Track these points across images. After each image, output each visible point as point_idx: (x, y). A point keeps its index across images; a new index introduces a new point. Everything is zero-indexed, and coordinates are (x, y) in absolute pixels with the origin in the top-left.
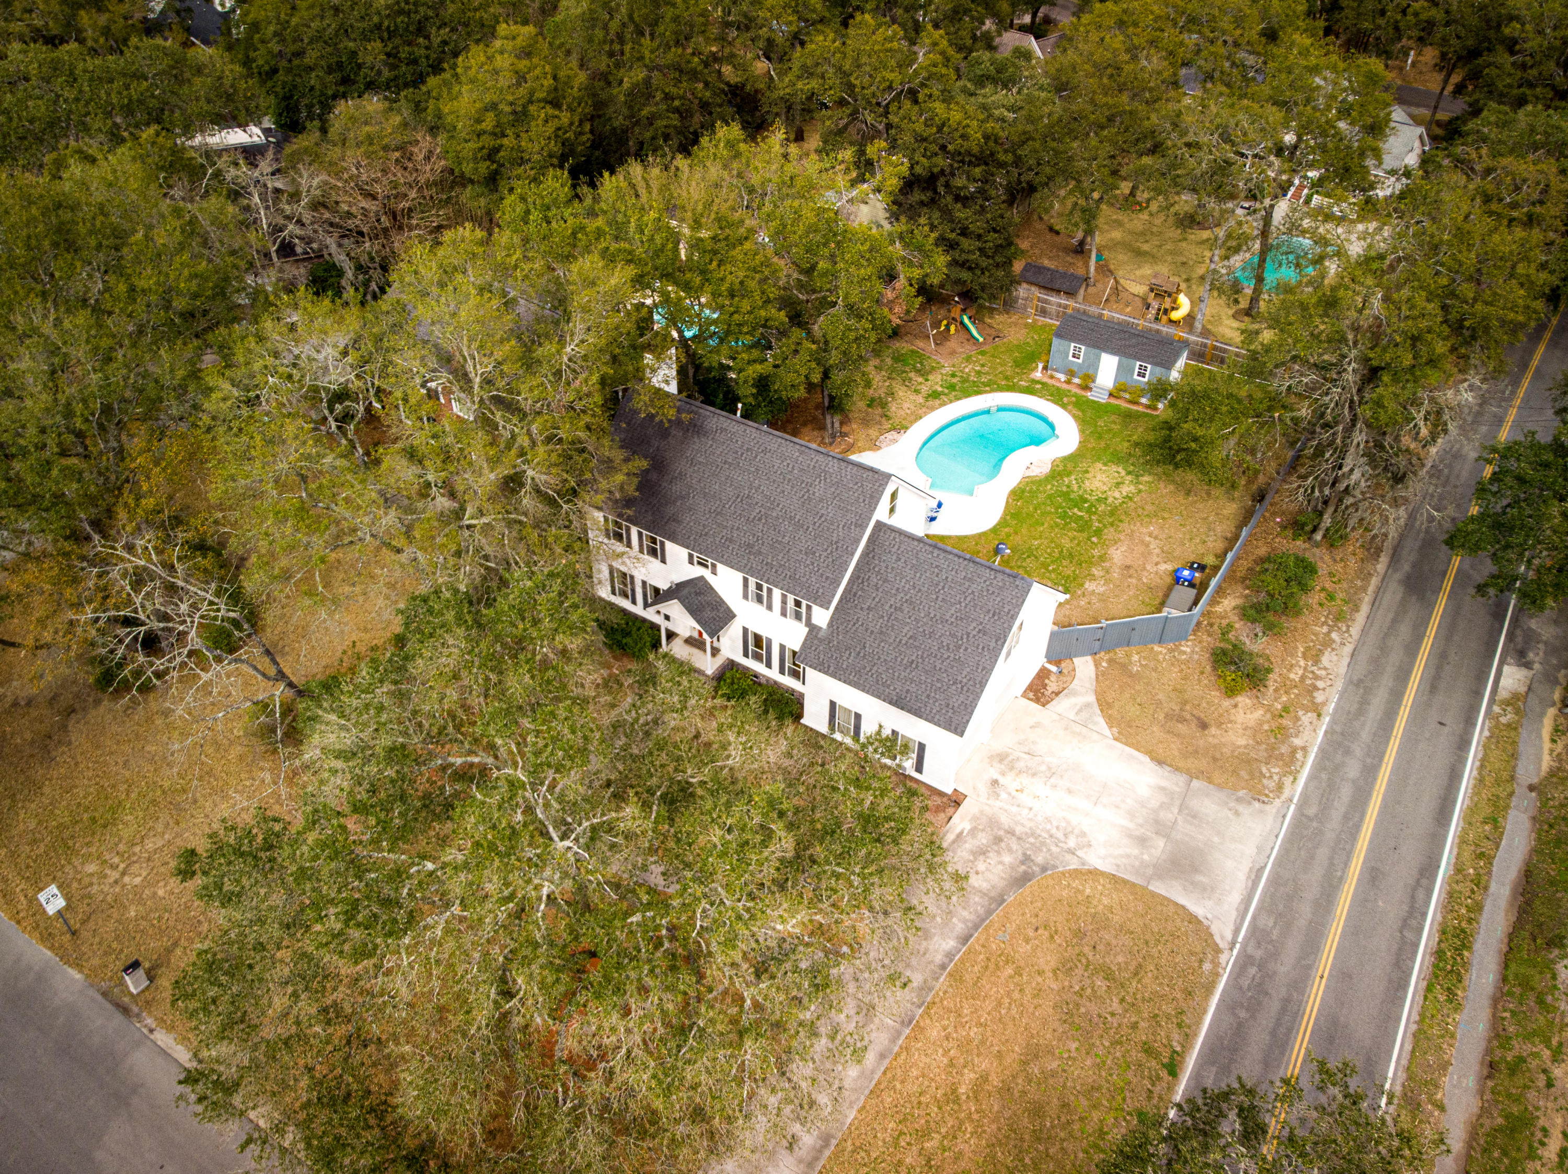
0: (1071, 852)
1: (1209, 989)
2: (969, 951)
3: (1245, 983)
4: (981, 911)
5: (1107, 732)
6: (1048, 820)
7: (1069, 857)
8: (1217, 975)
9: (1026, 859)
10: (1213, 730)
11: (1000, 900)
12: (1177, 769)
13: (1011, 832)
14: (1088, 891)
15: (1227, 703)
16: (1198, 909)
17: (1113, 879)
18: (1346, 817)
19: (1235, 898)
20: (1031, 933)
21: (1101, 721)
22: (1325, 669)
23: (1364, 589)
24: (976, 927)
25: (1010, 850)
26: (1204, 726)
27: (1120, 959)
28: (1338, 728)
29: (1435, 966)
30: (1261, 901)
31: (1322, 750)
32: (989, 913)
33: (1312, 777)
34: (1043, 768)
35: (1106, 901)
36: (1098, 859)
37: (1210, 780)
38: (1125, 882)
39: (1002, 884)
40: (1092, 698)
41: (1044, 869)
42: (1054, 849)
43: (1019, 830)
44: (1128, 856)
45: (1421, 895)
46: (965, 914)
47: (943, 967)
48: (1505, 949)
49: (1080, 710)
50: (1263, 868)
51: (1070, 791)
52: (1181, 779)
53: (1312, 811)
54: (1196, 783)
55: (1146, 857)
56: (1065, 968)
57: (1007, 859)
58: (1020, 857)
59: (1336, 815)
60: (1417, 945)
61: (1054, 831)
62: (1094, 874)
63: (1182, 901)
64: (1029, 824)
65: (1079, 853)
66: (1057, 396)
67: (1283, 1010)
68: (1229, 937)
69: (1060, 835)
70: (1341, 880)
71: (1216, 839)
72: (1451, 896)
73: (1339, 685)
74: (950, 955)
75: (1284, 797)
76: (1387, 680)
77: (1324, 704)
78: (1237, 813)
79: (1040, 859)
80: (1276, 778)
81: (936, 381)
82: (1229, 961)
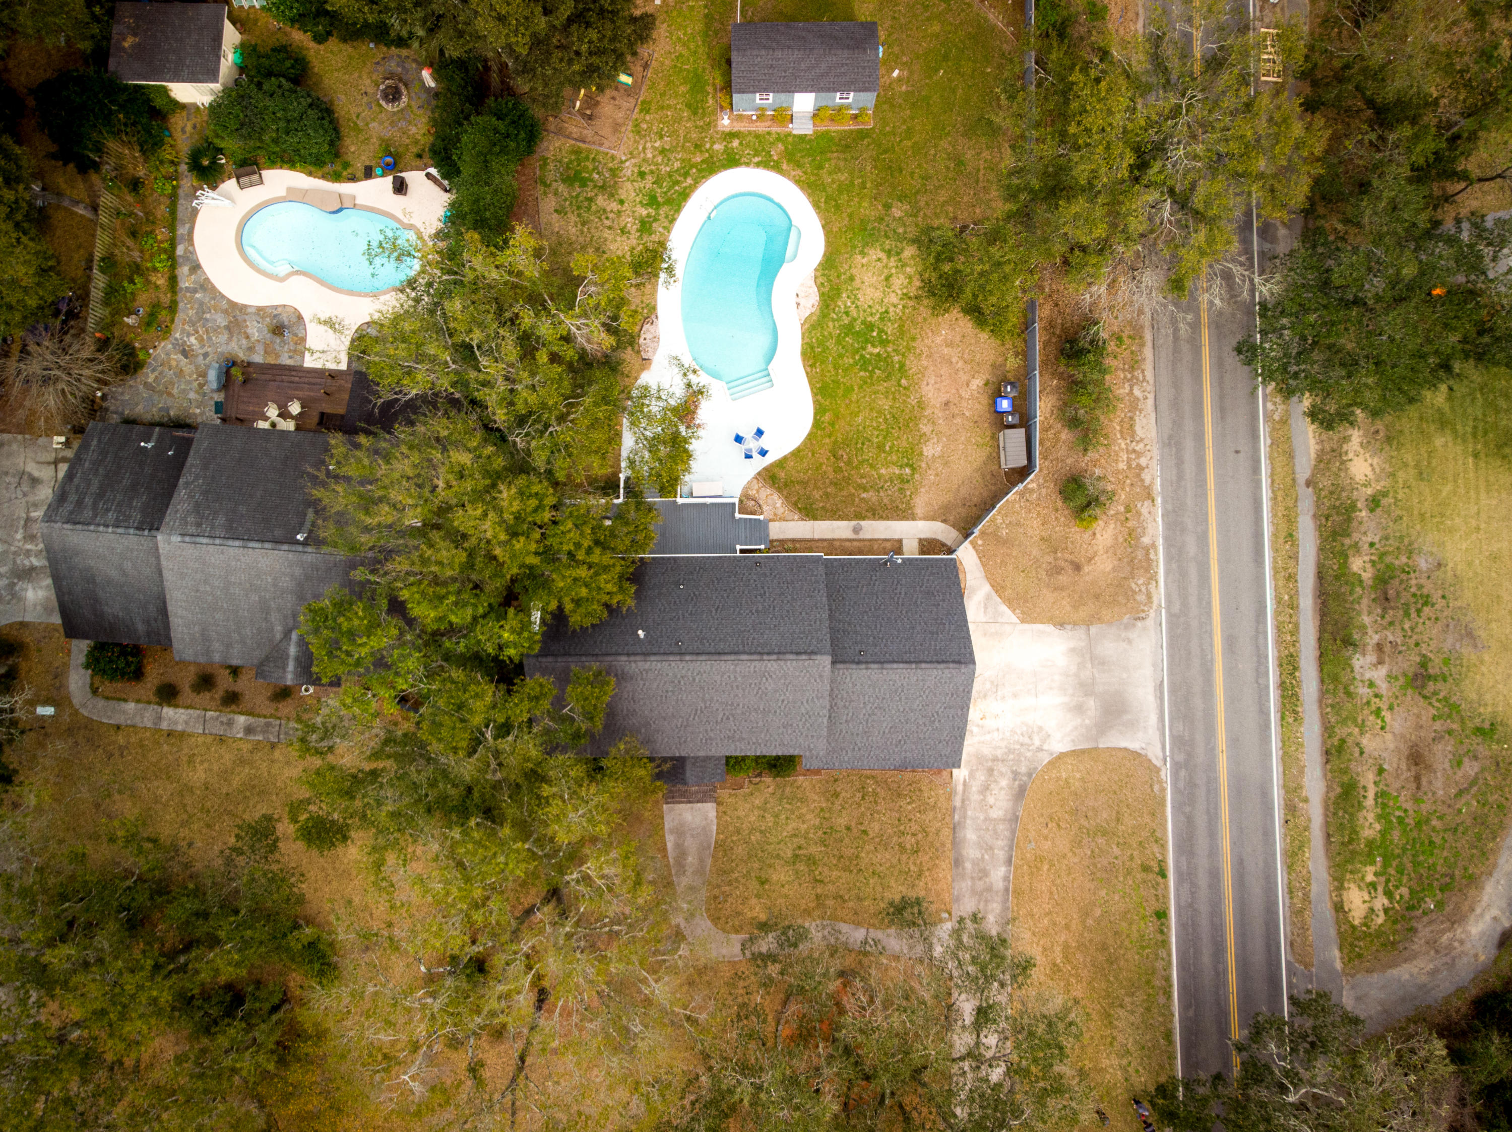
0: (1040, 749)
1: (1162, 803)
2: (1016, 868)
3: (1181, 785)
4: (1007, 833)
5: (1014, 619)
6: (1013, 732)
7: (1040, 755)
8: (1163, 790)
9: (1016, 774)
10: (1086, 569)
11: (1015, 819)
12: (1075, 624)
13: (995, 759)
14: (1064, 775)
15: (1087, 536)
16: (1134, 745)
17: (1074, 753)
18: (1200, 600)
19: (1153, 719)
20: (1045, 831)
21: (1004, 608)
22: (1142, 440)
24: (1011, 848)
25: (1002, 774)
26: (1077, 567)
27: (1105, 815)
28: (1170, 507)
29: (1283, 696)
30: (1170, 713)
31: (1166, 539)
32: (1013, 832)
33: (1167, 572)
34: (988, 685)
35: (1078, 776)
36: (1059, 744)
37: (1100, 620)
38: (1083, 751)
39: (1011, 804)
40: (987, 588)
41: (1030, 775)
42: (1029, 754)
43: (999, 753)
44: (1076, 728)
45: (1261, 641)
46: (1000, 843)
47: (1007, 890)
48: (1317, 653)
49: (986, 608)
50: (1162, 682)
51: (1015, 695)
52: (1081, 632)
53: (1176, 608)
54: (1093, 629)
55: (1087, 722)
56: (1077, 843)
57: (1004, 783)
58: (1011, 776)
59: (1193, 600)
60: (1268, 687)
61: (1021, 739)
62: (1061, 756)
63: (1123, 744)
64: (1003, 744)
65: (1046, 747)
68: (1160, 754)
69: (1026, 740)
70: (1212, 661)
71: (1125, 676)
72: (1279, 628)
73: (1156, 453)
74: (1006, 879)
75: (1154, 606)
76: (1189, 425)
77: (1152, 483)
78: (1130, 641)
79: (1023, 770)
80: (1143, 589)
82: (1166, 774)
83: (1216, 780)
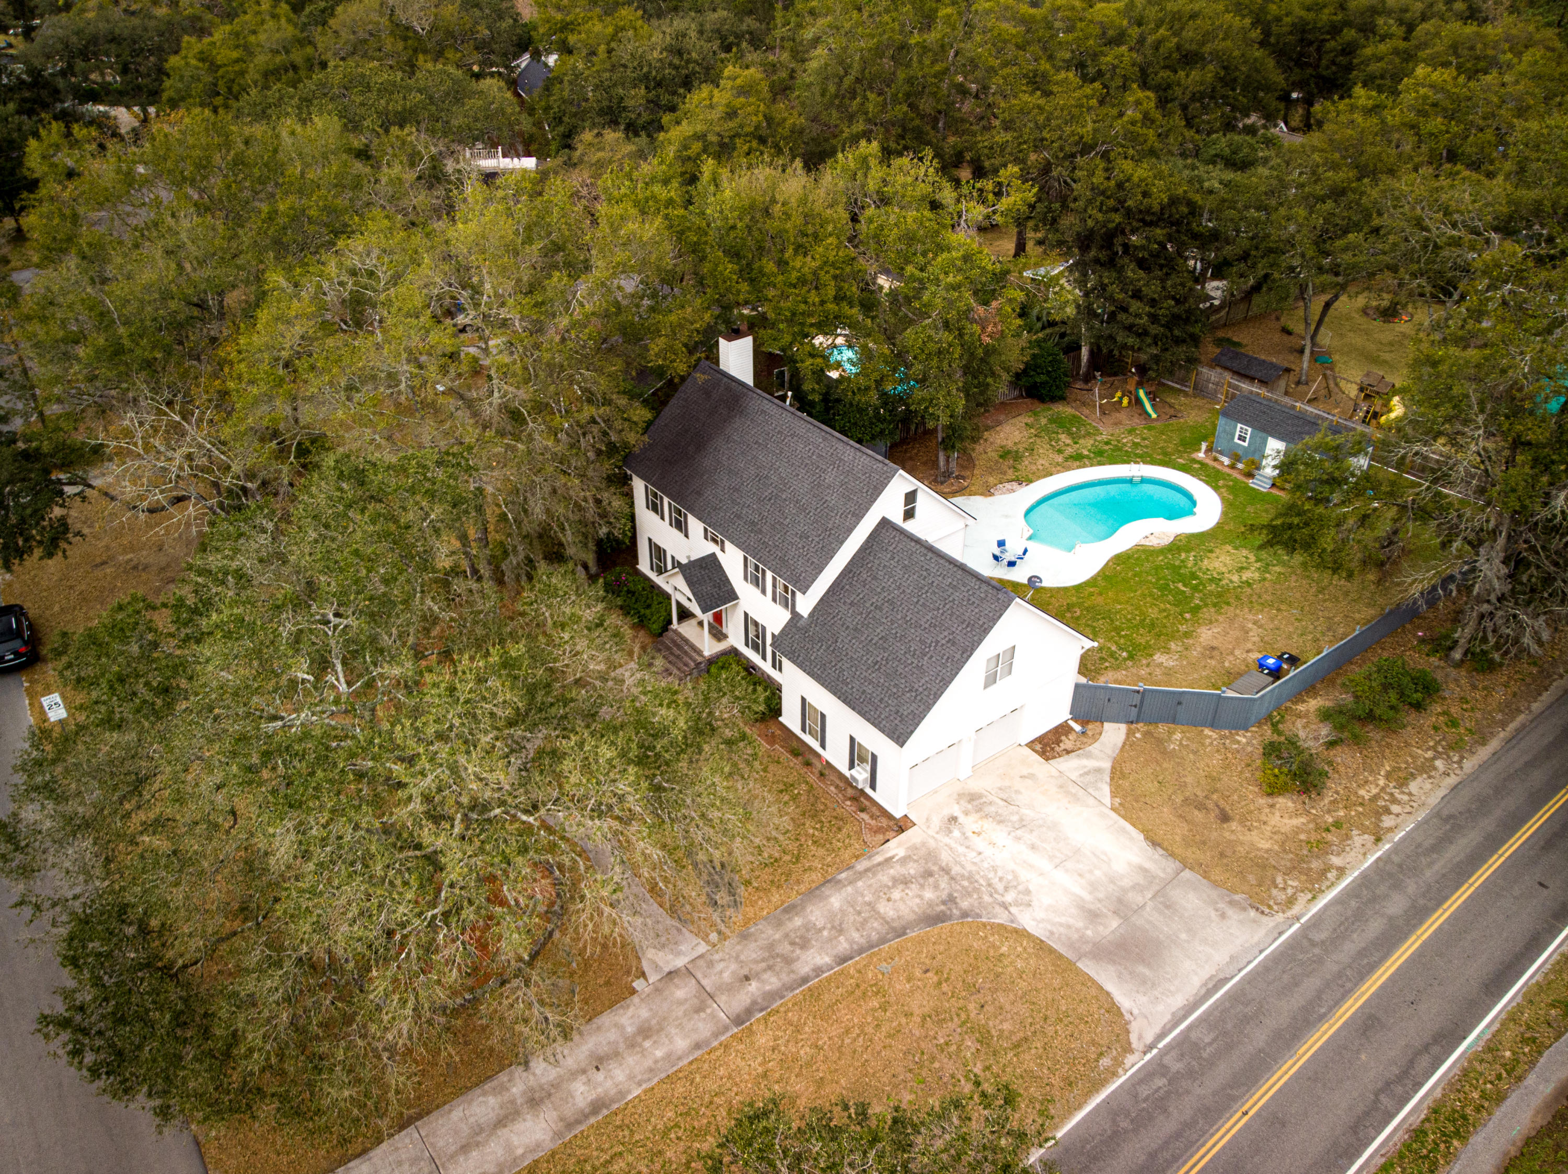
0: (1005, 906)
1: (1097, 1085)
2: (841, 972)
3: (1144, 1091)
4: (874, 936)
5: (1107, 800)
6: (994, 869)
7: (998, 909)
8: (1115, 1074)
9: (951, 899)
10: (1234, 825)
11: (901, 932)
12: (1172, 855)
13: (946, 871)
14: (1004, 949)
15: (1263, 801)
16: (1124, 999)
17: (1040, 946)
18: (1362, 953)
19: (1178, 1001)
20: (918, 973)
21: (1106, 789)
22: (1410, 794)
23: (1503, 725)
24: (860, 951)
25: (936, 887)
26: (1225, 818)
27: (1006, 1026)
28: (1396, 859)
29: (1408, 1147)
30: (1208, 1013)
31: (1364, 876)
32: (883, 941)
33: (1336, 901)
34: (1015, 818)
35: (1020, 964)
36: (1029, 921)
37: (1206, 875)
38: (1052, 951)
39: (912, 917)
40: (1107, 765)
41: (965, 914)
42: (987, 898)
43: (956, 870)
44: (1069, 927)
45: (1424, 1061)
46: (856, 936)
47: (805, 980)
48: (1513, 1152)
49: (1087, 773)
50: (1227, 980)
51: (1033, 847)
52: (1171, 866)
53: (1319, 936)
54: (1187, 874)
55: (1089, 933)
56: (937, 1017)
57: (929, 895)
58: (944, 897)
59: (1350, 948)
60: (1392, 1116)
61: (995, 881)
62: (1021, 934)
63: (1109, 987)
64: (969, 867)
65: (1013, 910)
66: (1211, 477)
67: (1178, 1135)
68: (1149, 1039)
69: (1000, 887)
70: (1322, 1018)
71: (1183, 936)
72: (1466, 1074)
73: (1421, 816)
74: (818, 971)
75: (1289, 914)
76: (1488, 824)
77: (1390, 830)
78: (1223, 916)
79: (965, 904)
80: (1290, 891)
81: (1086, 445)
82: (1135, 1063)
83: (1204, 1134)
